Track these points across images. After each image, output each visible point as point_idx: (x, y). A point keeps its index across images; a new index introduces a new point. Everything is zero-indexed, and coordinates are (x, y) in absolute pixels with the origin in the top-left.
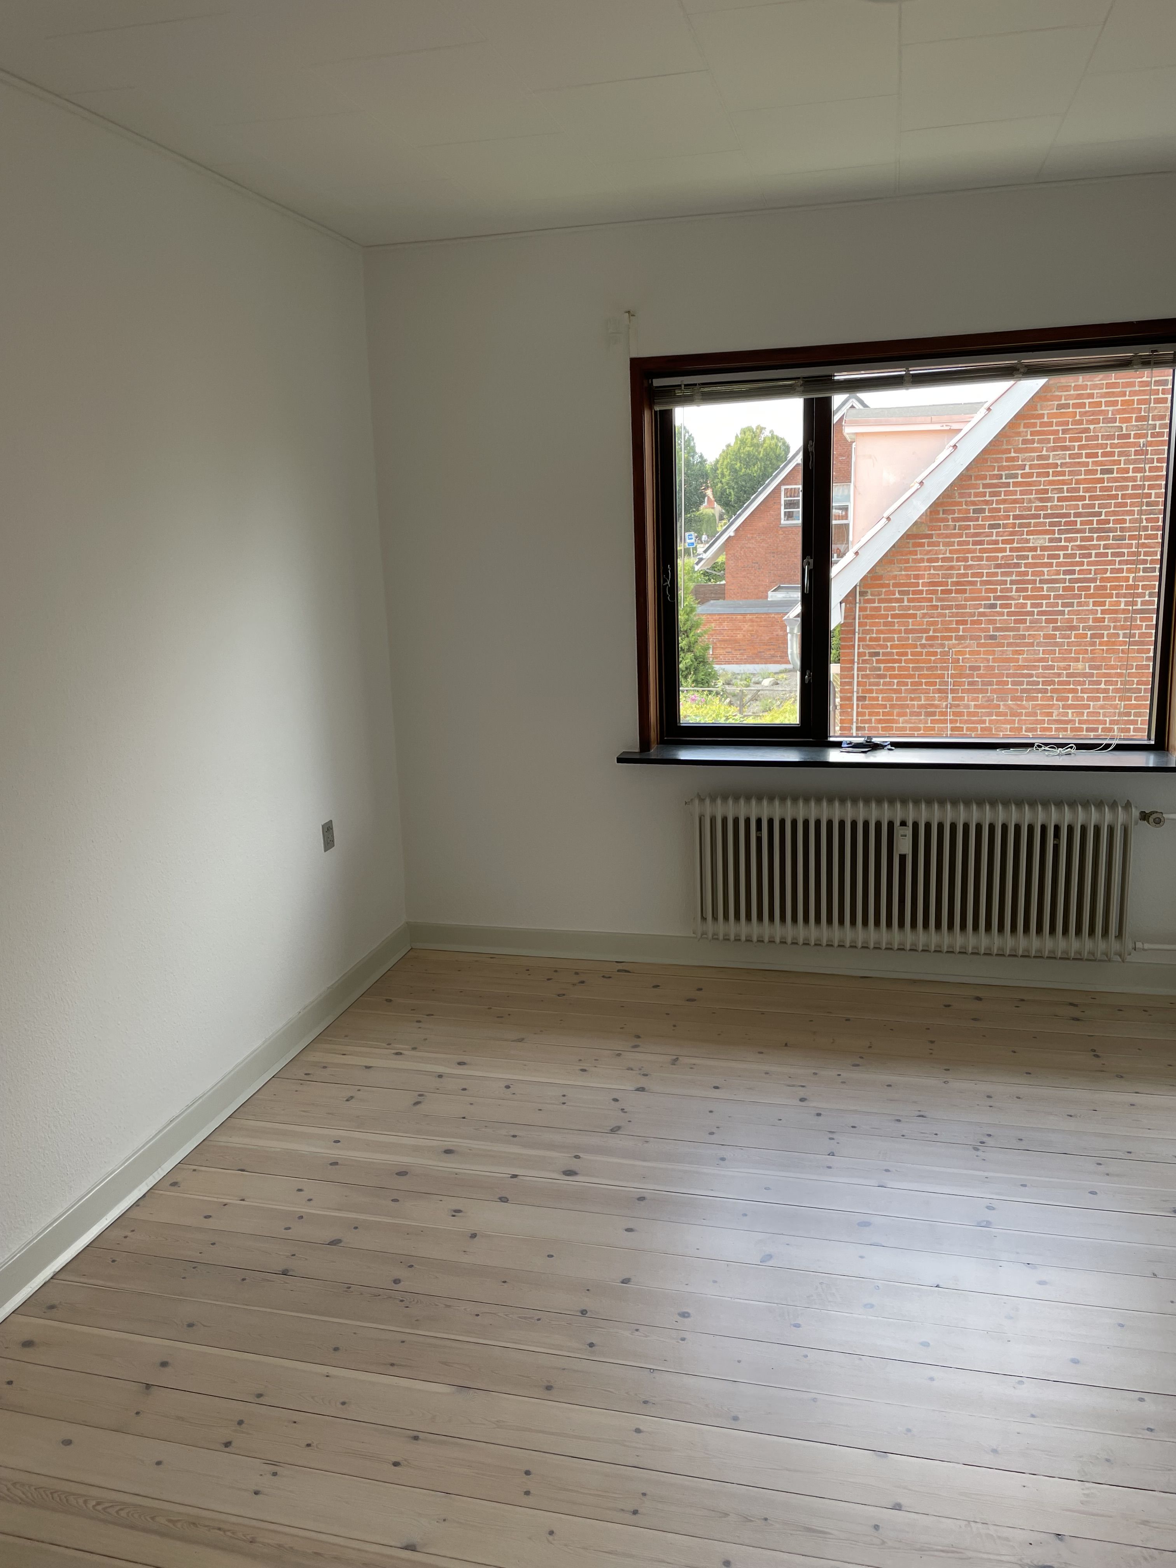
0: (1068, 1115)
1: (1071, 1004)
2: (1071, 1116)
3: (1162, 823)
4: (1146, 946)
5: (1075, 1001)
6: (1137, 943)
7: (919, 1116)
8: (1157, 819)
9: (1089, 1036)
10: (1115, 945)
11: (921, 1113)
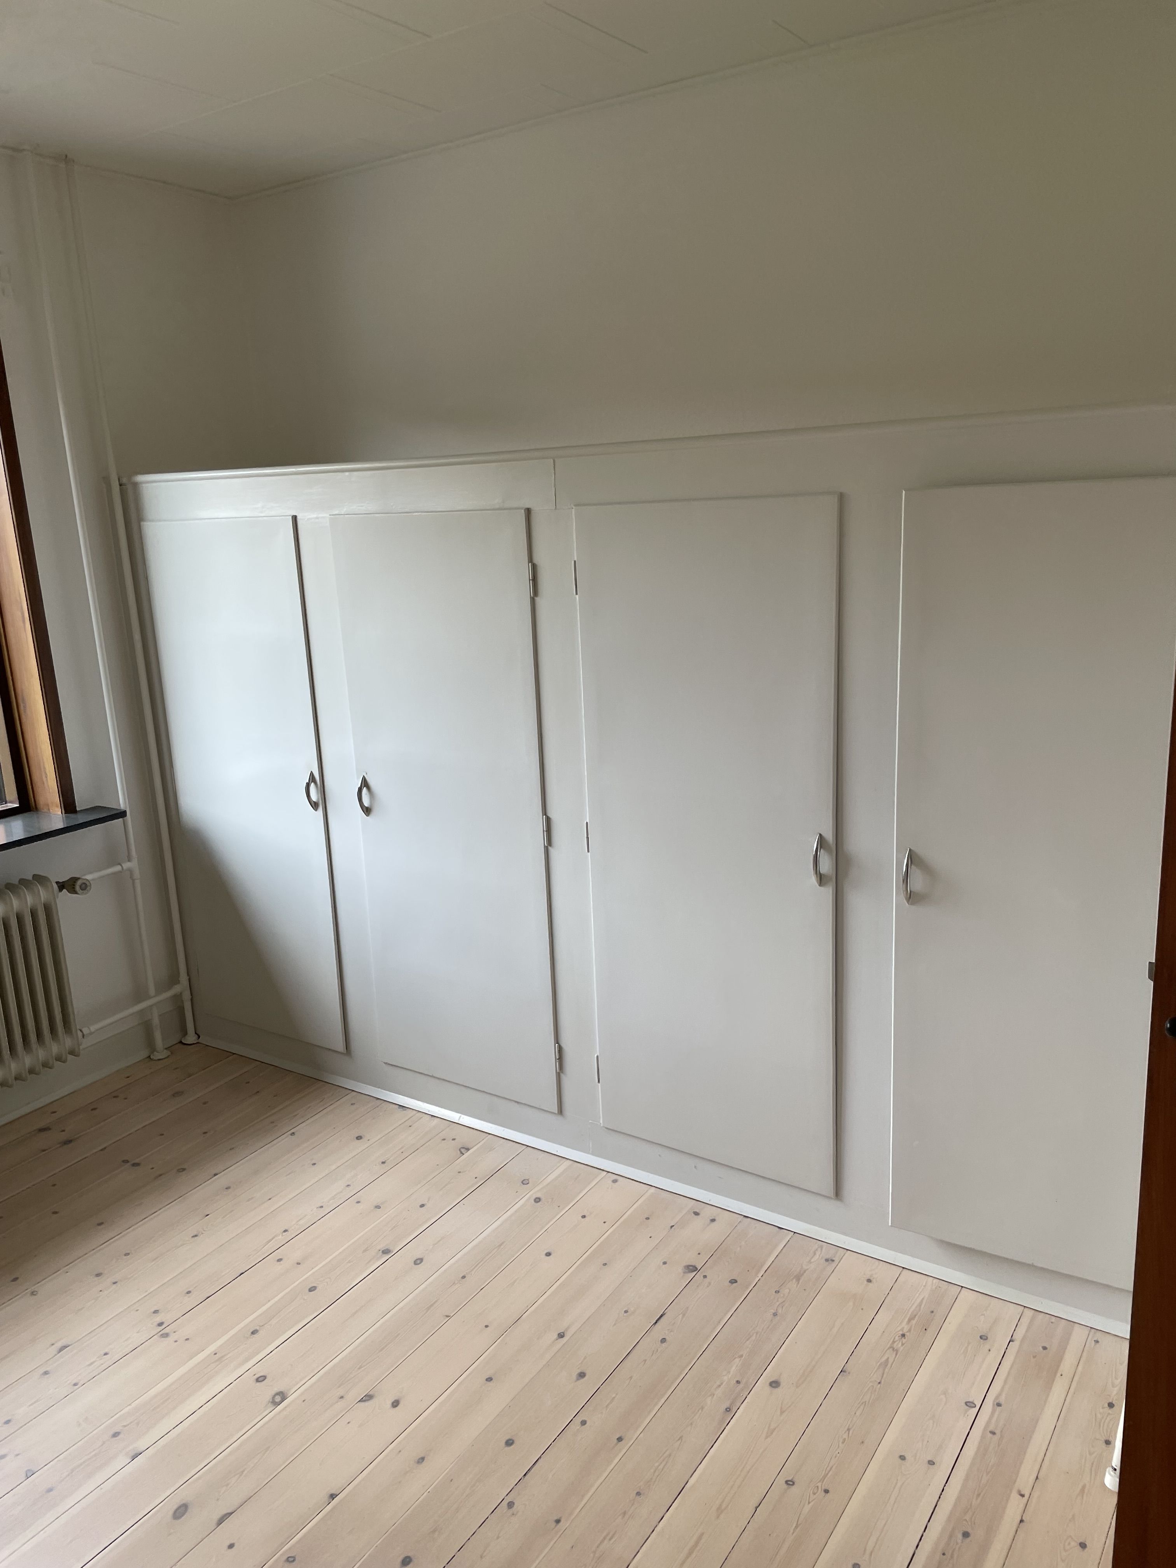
0: (193, 1237)
1: (42, 1130)
2: (196, 1236)
3: (88, 889)
4: (93, 1029)
5: (42, 1124)
6: (83, 1030)
7: (61, 1350)
8: (84, 885)
9: (102, 1150)
10: (68, 1042)
11: (59, 1344)
